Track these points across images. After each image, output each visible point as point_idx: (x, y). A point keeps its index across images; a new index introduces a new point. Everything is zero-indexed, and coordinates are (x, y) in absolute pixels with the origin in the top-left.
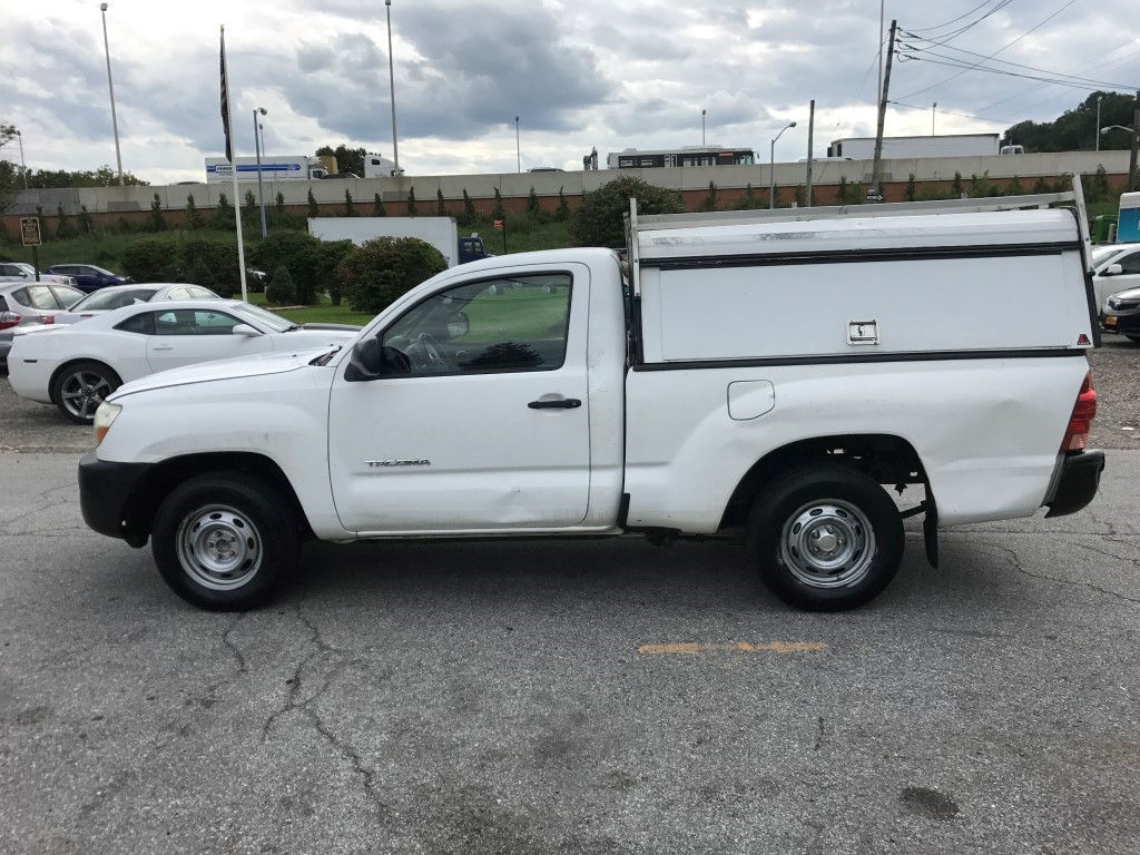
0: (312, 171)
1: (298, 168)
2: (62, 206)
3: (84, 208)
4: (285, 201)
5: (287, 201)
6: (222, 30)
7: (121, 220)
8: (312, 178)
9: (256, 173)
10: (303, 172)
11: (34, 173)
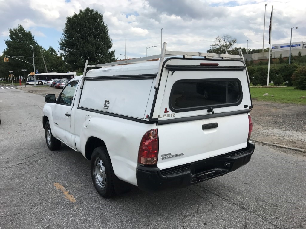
0: (304, 46)
1: (299, 45)
2: (247, 58)
3: (252, 59)
4: (301, 55)
5: (302, 55)
6: (273, 7)
7: (261, 61)
8: (304, 48)
9: (290, 47)
10: (301, 46)
11: (251, 50)
